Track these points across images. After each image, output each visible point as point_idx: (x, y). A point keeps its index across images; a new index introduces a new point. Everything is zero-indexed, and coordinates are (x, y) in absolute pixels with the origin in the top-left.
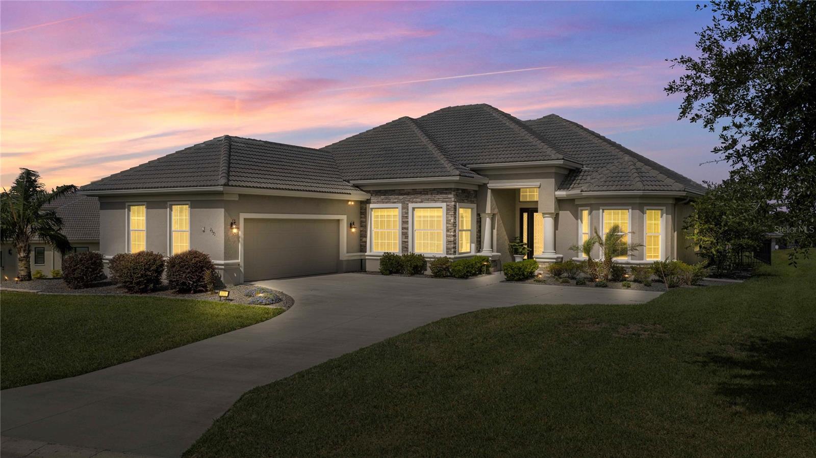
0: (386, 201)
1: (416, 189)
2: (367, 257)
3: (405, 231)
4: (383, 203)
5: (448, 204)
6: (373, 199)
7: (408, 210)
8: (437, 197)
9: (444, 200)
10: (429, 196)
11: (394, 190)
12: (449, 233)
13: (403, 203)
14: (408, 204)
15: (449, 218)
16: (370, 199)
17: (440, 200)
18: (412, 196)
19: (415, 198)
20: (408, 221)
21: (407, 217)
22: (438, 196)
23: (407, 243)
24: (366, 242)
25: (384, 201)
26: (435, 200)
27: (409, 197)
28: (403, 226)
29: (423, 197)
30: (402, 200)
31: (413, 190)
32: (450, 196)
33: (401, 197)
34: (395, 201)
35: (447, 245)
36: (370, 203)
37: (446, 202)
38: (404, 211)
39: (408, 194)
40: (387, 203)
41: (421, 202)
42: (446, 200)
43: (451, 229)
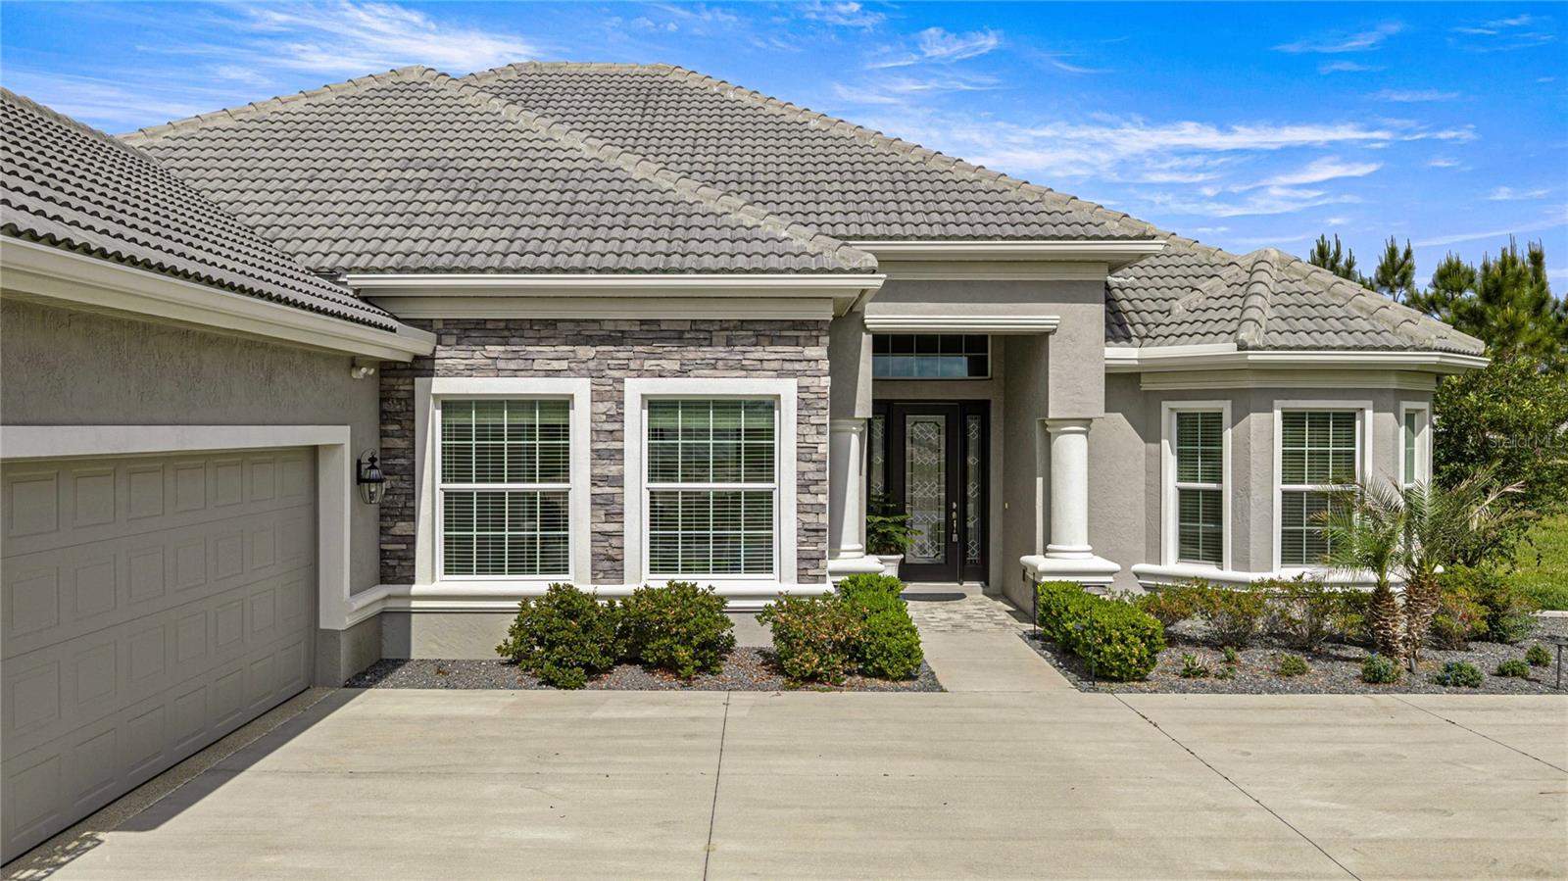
0: (513, 365)
1: (658, 322)
2: (415, 604)
3: (607, 490)
4: (498, 372)
5: (806, 381)
6: (448, 356)
7: (620, 403)
8: (757, 355)
9: (788, 366)
10: (720, 351)
11: (552, 323)
12: (807, 499)
13: (595, 375)
14: (621, 381)
15: (809, 439)
16: (432, 358)
17: (766, 365)
18: (637, 349)
19: (651, 356)
20: (621, 451)
21: (616, 435)
22: (758, 353)
23: (615, 542)
24: (411, 540)
25: (501, 364)
26: (743, 368)
27: (623, 353)
28: (598, 471)
29: (692, 353)
30: (592, 365)
31: (643, 322)
32: (811, 352)
33: (585, 352)
34: (556, 365)
35: (800, 543)
36: (430, 373)
37: (793, 374)
38: (602, 407)
39: (618, 337)
40: (515, 373)
41: (683, 373)
42: (797, 366)
43: (816, 482)
